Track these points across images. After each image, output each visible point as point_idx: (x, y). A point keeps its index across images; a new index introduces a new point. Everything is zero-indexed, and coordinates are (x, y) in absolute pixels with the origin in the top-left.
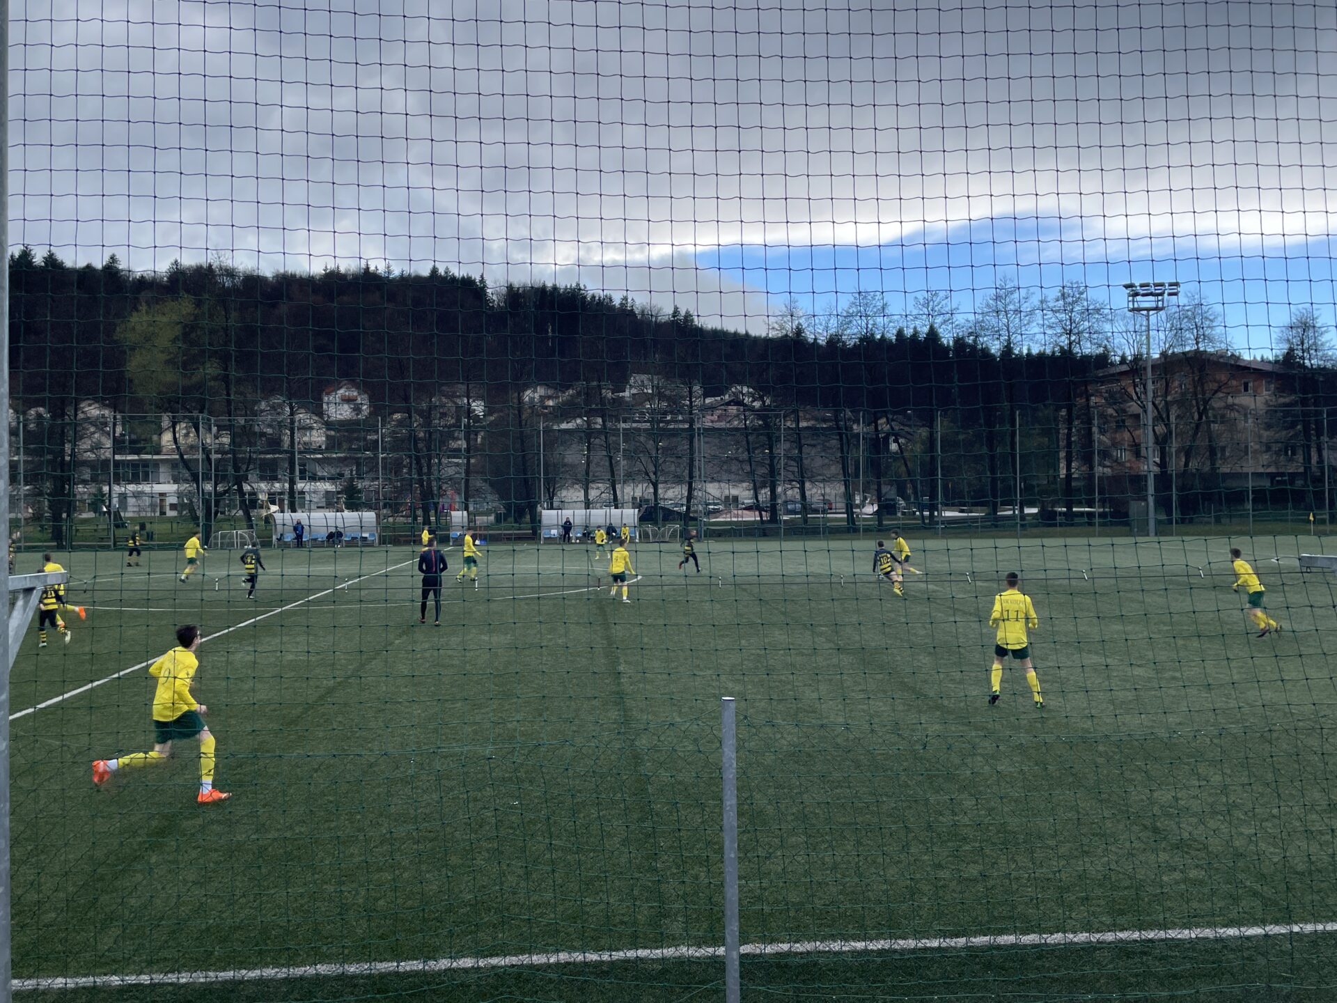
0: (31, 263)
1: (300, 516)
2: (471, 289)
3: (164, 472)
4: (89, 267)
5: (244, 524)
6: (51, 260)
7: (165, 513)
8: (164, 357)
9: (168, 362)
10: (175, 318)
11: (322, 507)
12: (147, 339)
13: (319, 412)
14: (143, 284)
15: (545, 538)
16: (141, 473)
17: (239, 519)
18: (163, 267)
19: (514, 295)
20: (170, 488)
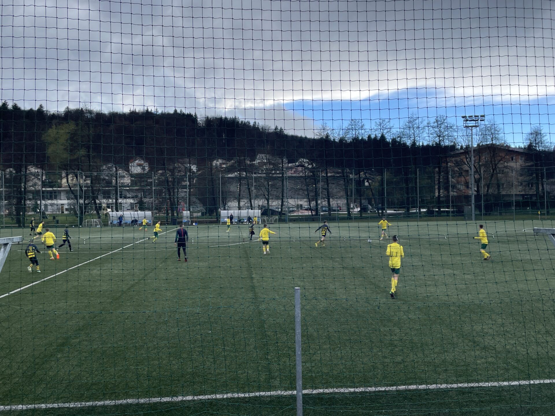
0: (7, 108)
1: (120, 213)
2: (191, 119)
3: (63, 195)
4: (31, 110)
5: (97, 217)
6: (15, 107)
7: (63, 212)
8: (63, 147)
9: (65, 149)
10: (67, 131)
11: (129, 210)
12: (56, 140)
13: (128, 170)
14: (54, 117)
15: (222, 222)
16: (53, 195)
17: (94, 215)
18: (62, 110)
19: (209, 122)
20: (65, 202)
